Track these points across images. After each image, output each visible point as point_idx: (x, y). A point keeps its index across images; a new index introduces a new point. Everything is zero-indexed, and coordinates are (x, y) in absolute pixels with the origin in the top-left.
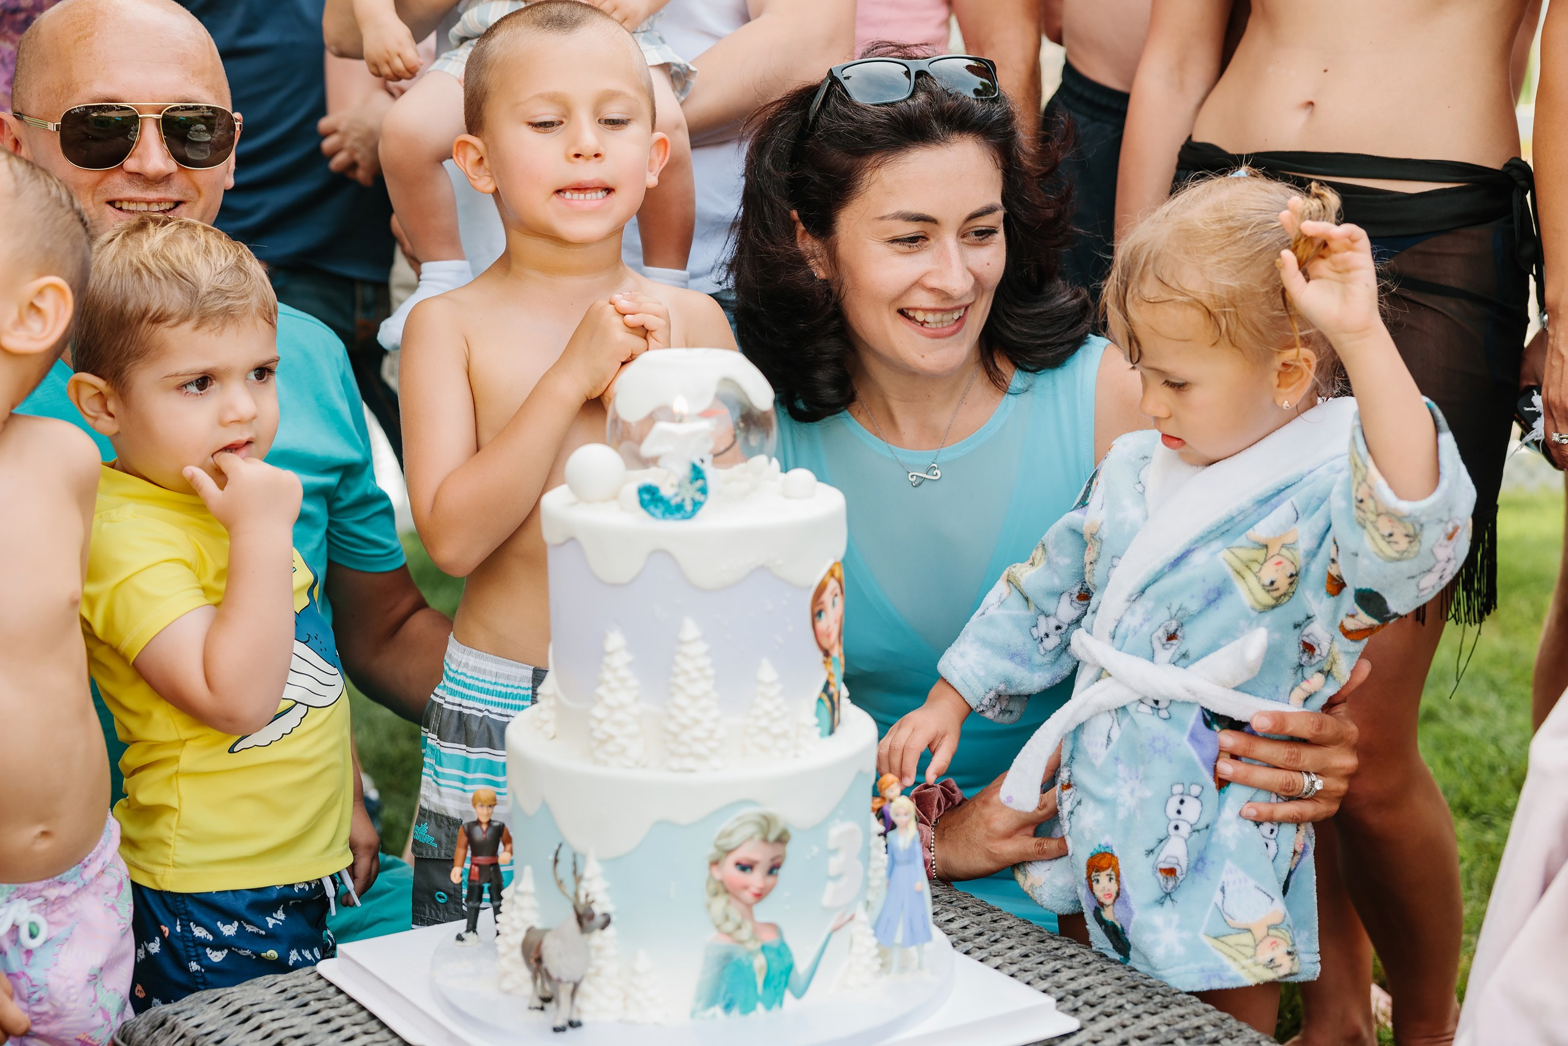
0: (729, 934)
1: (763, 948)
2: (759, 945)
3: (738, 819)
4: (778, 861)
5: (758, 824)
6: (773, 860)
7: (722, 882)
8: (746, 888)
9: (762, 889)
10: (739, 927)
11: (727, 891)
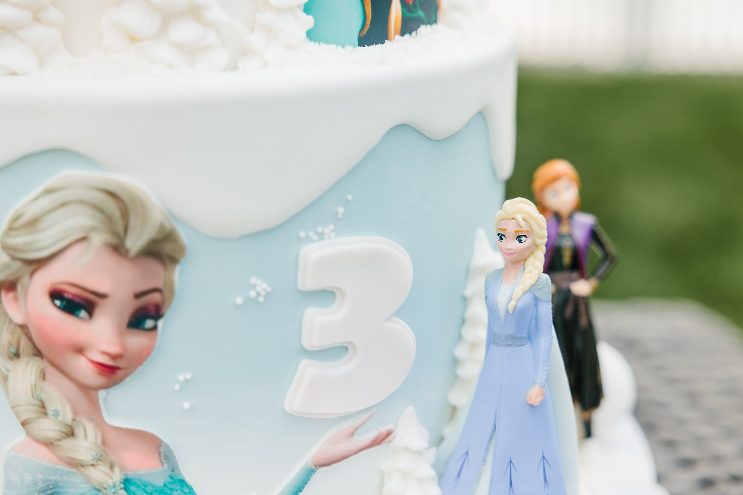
0: (49, 444)
1: (127, 482)
2: (118, 476)
3: (49, 191)
4: (156, 297)
5: (98, 208)
6: (138, 296)
7: (23, 327)
8: (80, 350)
9: (114, 357)
10: (71, 434)
11: (38, 353)
